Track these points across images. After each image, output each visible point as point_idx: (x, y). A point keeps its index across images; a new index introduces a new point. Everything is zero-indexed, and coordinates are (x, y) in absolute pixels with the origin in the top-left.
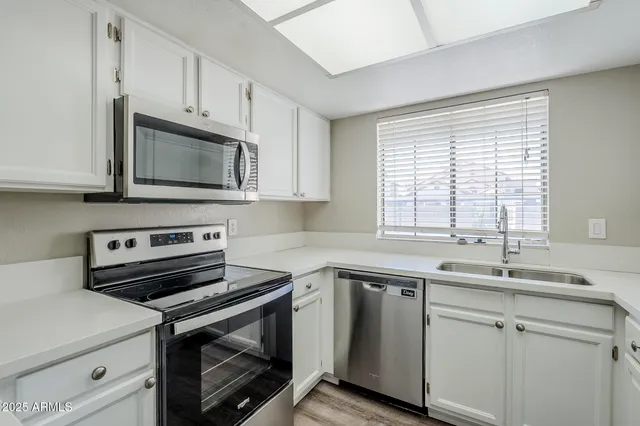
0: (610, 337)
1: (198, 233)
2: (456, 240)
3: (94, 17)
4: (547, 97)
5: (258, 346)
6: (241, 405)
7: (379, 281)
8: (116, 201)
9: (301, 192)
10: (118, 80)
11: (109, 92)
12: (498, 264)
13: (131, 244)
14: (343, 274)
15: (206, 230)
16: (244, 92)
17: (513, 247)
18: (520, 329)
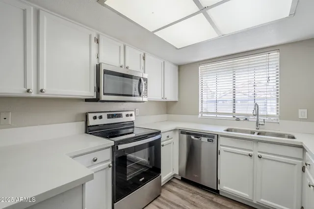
0: (301, 162)
1: (124, 114)
2: (235, 118)
3: (90, 36)
4: (279, 53)
5: (147, 162)
6: (141, 180)
7: (198, 135)
8: (97, 102)
9: (165, 97)
10: (98, 57)
11: (95, 62)
12: (254, 129)
13: (101, 117)
14: (183, 132)
15: (127, 113)
16: (142, 57)
17: (261, 122)
18: (260, 157)
